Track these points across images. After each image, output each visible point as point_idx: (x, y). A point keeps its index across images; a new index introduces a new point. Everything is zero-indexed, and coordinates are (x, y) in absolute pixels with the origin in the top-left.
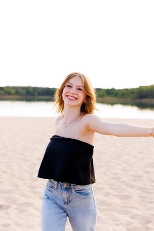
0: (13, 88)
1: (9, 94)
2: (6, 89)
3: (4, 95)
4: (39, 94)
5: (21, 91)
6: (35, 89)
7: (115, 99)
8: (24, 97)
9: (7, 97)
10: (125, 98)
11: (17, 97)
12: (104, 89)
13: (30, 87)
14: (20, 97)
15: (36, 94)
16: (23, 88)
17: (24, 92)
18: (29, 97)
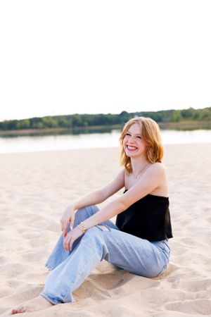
0: (54, 118)
1: (50, 126)
2: (45, 120)
3: (44, 128)
4: (90, 124)
5: (66, 122)
6: (84, 117)
7: (195, 123)
8: (71, 129)
9: (48, 130)
10: (208, 120)
11: (61, 129)
12: (178, 111)
13: (77, 115)
14: (65, 129)
15: (86, 123)
16: (68, 117)
17: (69, 122)
18: (77, 128)
